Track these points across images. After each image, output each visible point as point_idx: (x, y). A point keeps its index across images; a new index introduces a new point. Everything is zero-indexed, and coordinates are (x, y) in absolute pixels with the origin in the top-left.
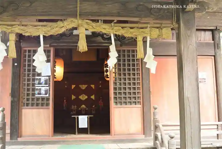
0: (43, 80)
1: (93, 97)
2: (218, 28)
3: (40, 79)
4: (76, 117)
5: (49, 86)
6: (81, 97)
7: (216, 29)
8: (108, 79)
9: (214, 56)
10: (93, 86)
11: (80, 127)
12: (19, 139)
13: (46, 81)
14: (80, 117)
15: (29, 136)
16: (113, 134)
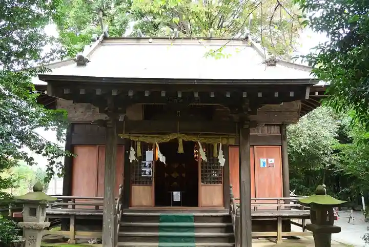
0: (147, 163)
1: (184, 175)
2: (284, 123)
3: (145, 163)
4: (171, 192)
5: (152, 169)
6: (173, 175)
7: (283, 124)
8: (197, 160)
9: (281, 146)
10: (184, 165)
11: (174, 200)
12: (130, 208)
13: (150, 165)
14: (175, 193)
15: (137, 206)
16: (200, 206)
